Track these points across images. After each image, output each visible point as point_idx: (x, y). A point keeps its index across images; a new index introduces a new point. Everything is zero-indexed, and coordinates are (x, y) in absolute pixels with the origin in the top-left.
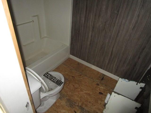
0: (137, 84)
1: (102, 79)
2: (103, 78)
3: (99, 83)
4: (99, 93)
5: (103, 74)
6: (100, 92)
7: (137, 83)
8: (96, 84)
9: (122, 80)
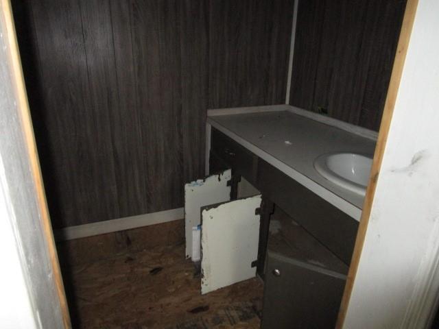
0: (219, 179)
1: (129, 242)
2: (128, 238)
3: (128, 255)
4: (151, 272)
5: (119, 232)
6: (151, 269)
7: (218, 176)
8: (126, 262)
9: (192, 188)
